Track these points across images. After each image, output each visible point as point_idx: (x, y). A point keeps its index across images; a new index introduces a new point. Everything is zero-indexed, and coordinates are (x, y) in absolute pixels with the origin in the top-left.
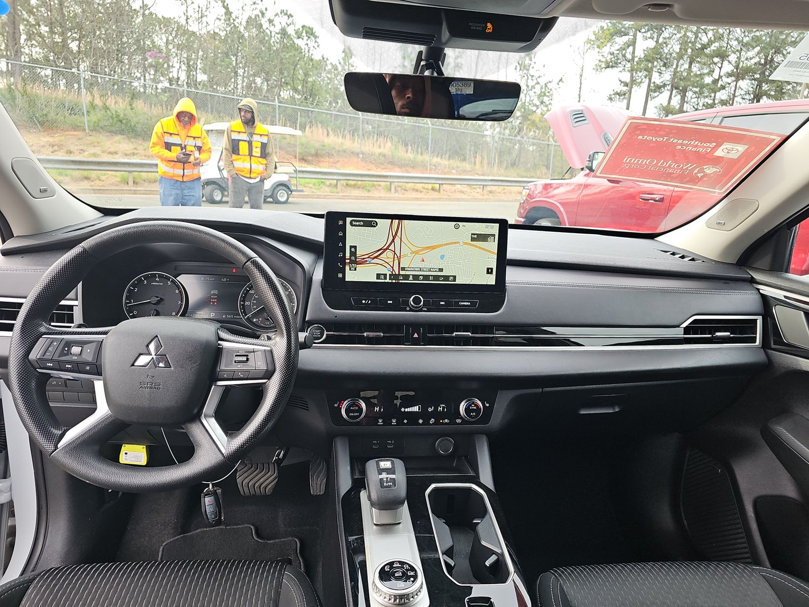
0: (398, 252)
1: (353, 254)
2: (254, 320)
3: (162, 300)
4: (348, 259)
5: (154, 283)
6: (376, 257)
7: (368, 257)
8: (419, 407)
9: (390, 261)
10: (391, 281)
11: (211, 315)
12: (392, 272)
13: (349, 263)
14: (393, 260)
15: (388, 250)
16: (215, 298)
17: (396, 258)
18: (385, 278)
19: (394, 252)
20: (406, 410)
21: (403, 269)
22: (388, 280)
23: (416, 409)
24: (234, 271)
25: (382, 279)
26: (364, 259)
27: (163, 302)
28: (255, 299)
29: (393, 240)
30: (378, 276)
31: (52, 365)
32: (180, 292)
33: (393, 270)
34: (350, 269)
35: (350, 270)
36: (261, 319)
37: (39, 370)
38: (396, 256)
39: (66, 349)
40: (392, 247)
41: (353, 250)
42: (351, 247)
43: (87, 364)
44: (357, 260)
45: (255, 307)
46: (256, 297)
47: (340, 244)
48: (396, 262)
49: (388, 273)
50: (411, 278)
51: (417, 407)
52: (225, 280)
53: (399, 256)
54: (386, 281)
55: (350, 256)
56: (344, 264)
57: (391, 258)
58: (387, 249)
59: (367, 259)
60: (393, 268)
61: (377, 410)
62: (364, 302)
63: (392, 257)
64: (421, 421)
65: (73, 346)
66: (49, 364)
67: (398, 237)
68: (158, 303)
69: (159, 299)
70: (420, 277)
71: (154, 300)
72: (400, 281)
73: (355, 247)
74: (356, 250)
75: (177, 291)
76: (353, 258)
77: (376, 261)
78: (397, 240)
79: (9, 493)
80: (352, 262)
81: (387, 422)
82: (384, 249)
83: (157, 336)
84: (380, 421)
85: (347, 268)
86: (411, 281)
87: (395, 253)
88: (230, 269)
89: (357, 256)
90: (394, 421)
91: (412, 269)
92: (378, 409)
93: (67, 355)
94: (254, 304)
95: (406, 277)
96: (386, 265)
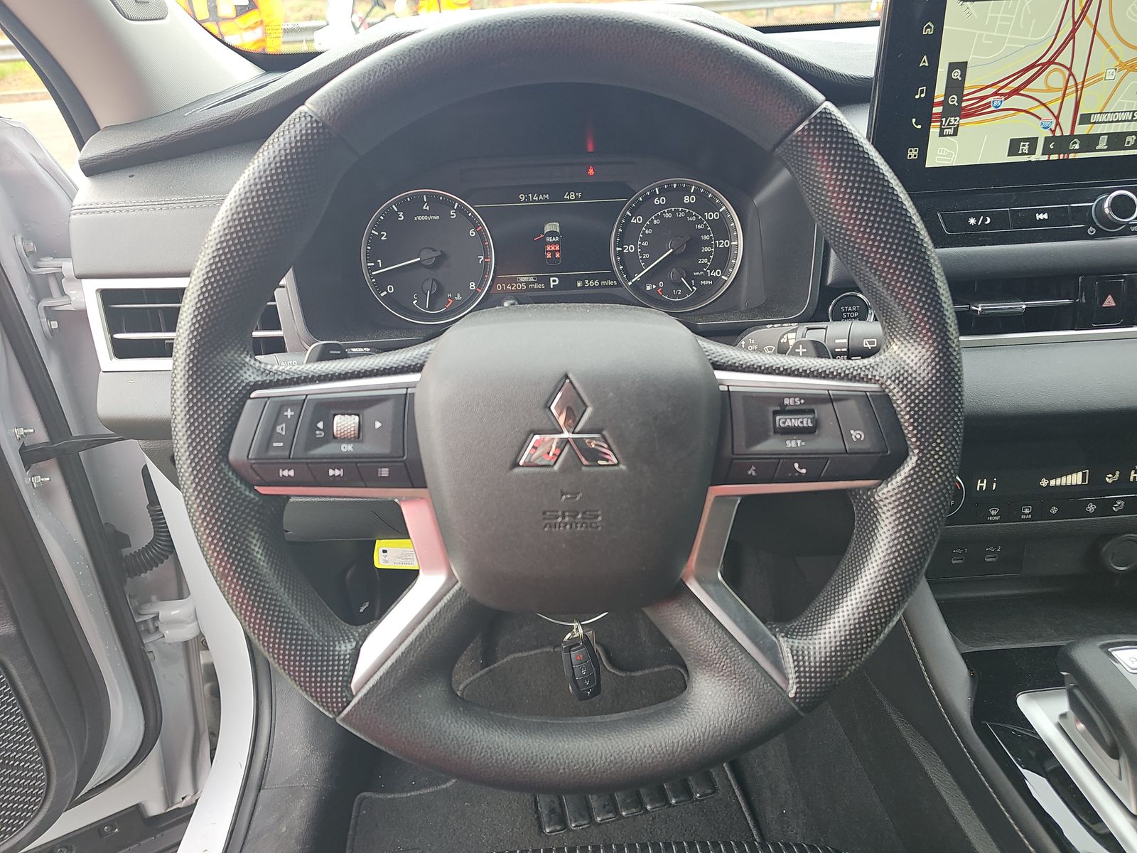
0: (1078, 71)
1: (955, 87)
2: (648, 288)
3: (444, 254)
4: (939, 104)
5: (419, 218)
6: (1016, 92)
7: (995, 94)
8: (1084, 475)
9: (1051, 98)
10: (1045, 158)
11: (552, 284)
12: (1053, 132)
13: (942, 115)
14: (1060, 94)
15: (1052, 67)
16: (554, 243)
17: (1071, 89)
18: (1032, 151)
19: (1070, 69)
20: (1053, 483)
21: (1086, 119)
22: (1039, 156)
23: (1076, 479)
24: (591, 171)
25: (1023, 154)
26: (982, 98)
27: (448, 260)
28: (645, 237)
29: (1072, 36)
30: (1014, 146)
31: (292, 473)
32: (480, 233)
33: (1058, 124)
34: (942, 131)
35: (941, 134)
36: (661, 284)
37: (263, 490)
38: (1071, 82)
39: (320, 425)
40: (1064, 58)
41: (957, 74)
42: (952, 66)
43: (380, 460)
44: (964, 104)
45: (646, 256)
46: (647, 232)
47: (925, 62)
48: (1070, 100)
49: (1042, 134)
50: (1102, 144)
51: (1080, 474)
52: (572, 195)
53: (1080, 80)
54: (1033, 158)
55: (947, 95)
56: (927, 120)
57: (1057, 90)
58: (1050, 62)
59: (991, 99)
60: (1057, 118)
61: (981, 487)
62: (972, 221)
63: (1062, 85)
64: (1091, 508)
65: (335, 415)
66: (286, 473)
67: (1090, 23)
68: (438, 262)
69: (437, 253)
70: (1128, 138)
71: (429, 256)
72: (1071, 156)
73: (963, 66)
74: (963, 75)
75: (472, 233)
76: (953, 100)
77: (1015, 101)
78: (1084, 32)
79: (196, 623)
80: (950, 111)
81: (1010, 514)
82: (1043, 64)
83: (567, 377)
84: (994, 513)
85: (934, 130)
86: (1102, 151)
87: (1071, 74)
88: (582, 168)
89: (965, 92)
90: (1027, 511)
91: (1111, 117)
92: (984, 485)
93: (324, 441)
94: (644, 250)
95: (1089, 142)
96: (1041, 111)
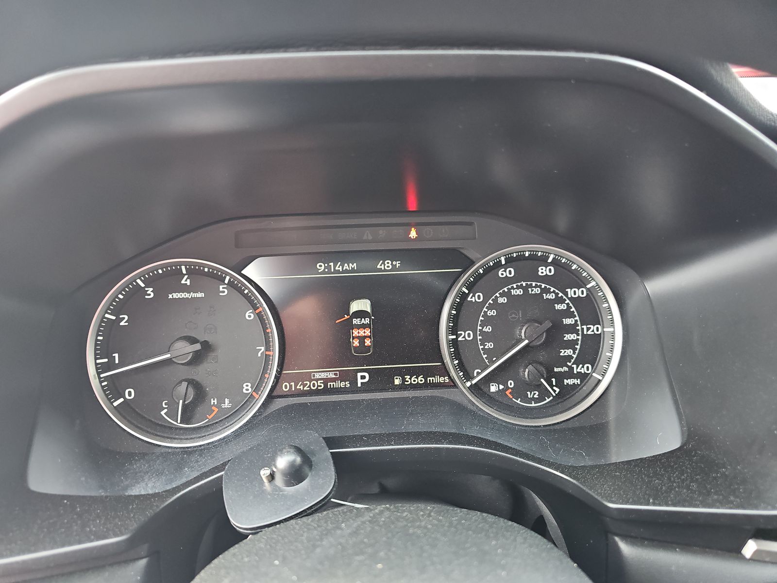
2: (493, 388)
3: (207, 347)
5: (176, 295)
11: (360, 381)
16: (363, 326)
24: (413, 234)
27: (212, 355)
28: (488, 321)
32: (260, 317)
36: (511, 384)
45: (490, 347)
46: (490, 313)
52: (388, 265)
68: (197, 358)
69: (198, 347)
71: (185, 350)
75: (250, 315)
88: (401, 230)
94: (486, 337)
